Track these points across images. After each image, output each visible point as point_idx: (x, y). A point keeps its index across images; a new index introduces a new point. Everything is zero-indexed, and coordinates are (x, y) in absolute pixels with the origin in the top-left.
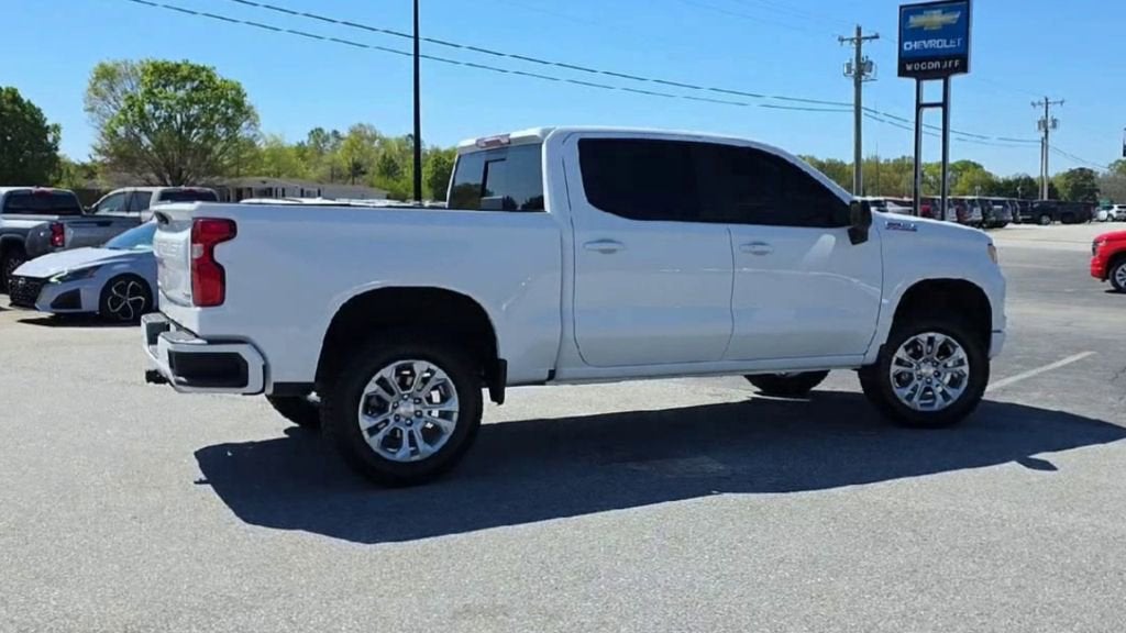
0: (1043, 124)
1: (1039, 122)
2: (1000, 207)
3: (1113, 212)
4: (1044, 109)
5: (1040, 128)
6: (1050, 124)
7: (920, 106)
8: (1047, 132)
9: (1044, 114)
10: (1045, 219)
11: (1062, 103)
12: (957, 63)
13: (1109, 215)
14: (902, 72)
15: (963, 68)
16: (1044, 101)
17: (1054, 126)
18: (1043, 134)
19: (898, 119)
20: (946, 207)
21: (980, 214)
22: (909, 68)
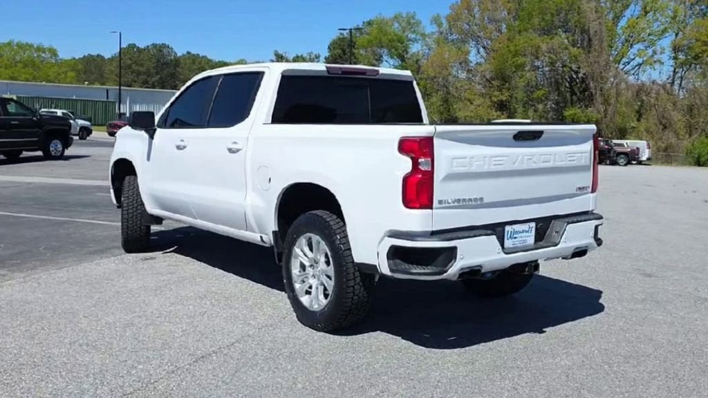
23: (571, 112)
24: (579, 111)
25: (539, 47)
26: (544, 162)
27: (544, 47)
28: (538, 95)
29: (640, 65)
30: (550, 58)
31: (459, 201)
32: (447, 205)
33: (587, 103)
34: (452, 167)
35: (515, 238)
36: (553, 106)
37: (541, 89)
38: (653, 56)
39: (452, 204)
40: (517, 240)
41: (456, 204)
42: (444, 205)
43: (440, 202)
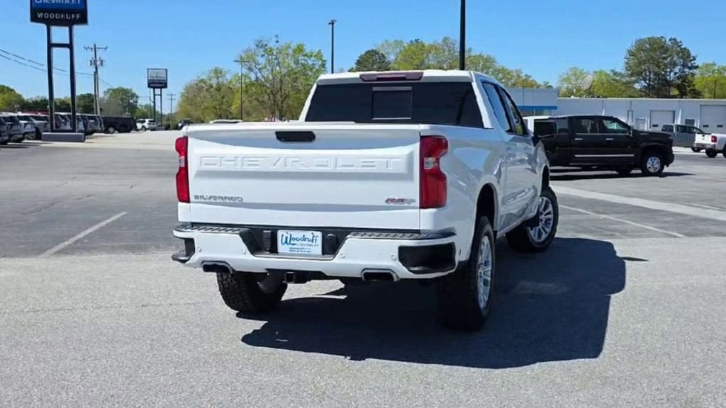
0: (94, 63)
1: (91, 61)
2: (93, 121)
3: (146, 124)
4: (93, 53)
5: (91, 65)
6: (98, 63)
7: (50, 46)
8: (96, 68)
9: (94, 56)
10: (111, 129)
11: (106, 48)
12: (78, 16)
13: (143, 127)
14: (34, 18)
15: (83, 20)
16: (93, 47)
17: (102, 64)
18: (94, 70)
19: (6, 52)
20: (76, 121)
21: (82, 126)
22: (40, 15)
26: (317, 166)
31: (215, 198)
32: (203, 200)
34: (201, 164)
35: (293, 244)
39: (208, 201)
40: (295, 246)
41: (212, 200)
42: (200, 200)
43: (196, 197)
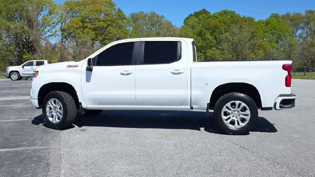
23: (26, 56)
24: (30, 56)
25: (10, 26)
27: (12, 26)
28: (10, 49)
29: (49, 36)
30: (16, 31)
33: (33, 53)
36: (18, 54)
37: (11, 46)
38: (55, 32)
